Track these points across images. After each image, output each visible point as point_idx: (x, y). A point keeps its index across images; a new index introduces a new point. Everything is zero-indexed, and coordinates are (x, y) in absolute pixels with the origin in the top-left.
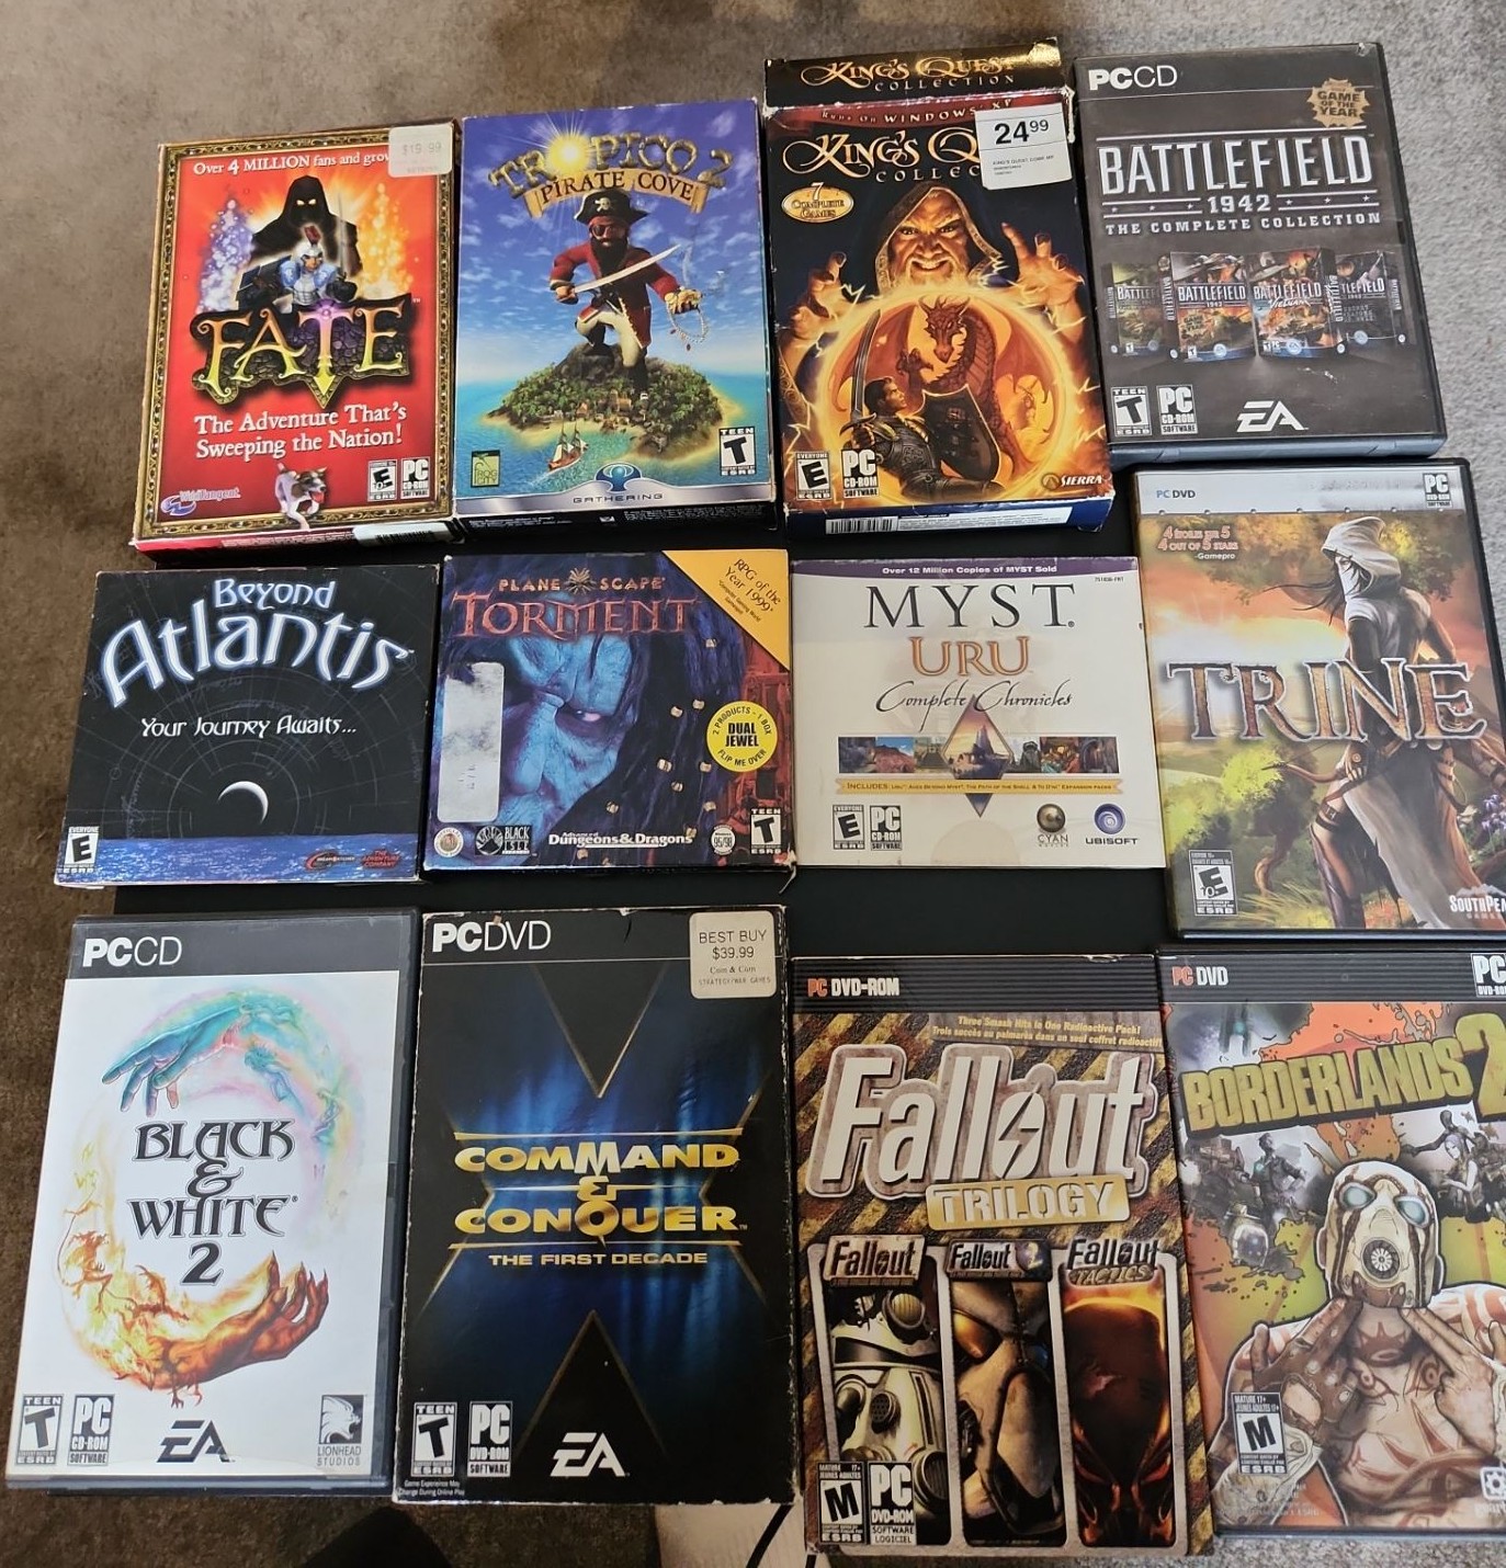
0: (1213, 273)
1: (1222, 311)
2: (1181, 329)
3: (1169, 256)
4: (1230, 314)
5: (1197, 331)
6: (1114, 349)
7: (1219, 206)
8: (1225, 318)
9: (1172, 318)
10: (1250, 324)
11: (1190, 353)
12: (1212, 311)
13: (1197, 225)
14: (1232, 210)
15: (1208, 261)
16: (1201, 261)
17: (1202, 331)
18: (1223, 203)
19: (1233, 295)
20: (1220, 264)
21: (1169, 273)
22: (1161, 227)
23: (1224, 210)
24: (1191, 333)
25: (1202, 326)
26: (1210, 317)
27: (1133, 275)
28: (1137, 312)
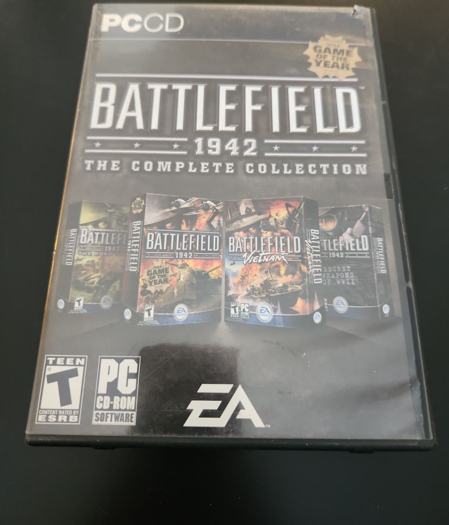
0: (187, 218)
1: (191, 263)
2: (141, 283)
3: (144, 197)
4: (199, 268)
5: (159, 287)
6: (61, 304)
7: (205, 147)
8: (193, 272)
9: (133, 269)
10: (218, 281)
11: (146, 314)
12: (180, 263)
13: (180, 165)
14: (217, 152)
15: (185, 205)
16: (178, 205)
17: (165, 287)
18: (210, 144)
19: (205, 246)
20: (197, 209)
21: (141, 217)
22: (142, 165)
23: (210, 152)
24: (152, 289)
25: (166, 281)
26: (176, 270)
27: (102, 216)
28: (96, 259)
